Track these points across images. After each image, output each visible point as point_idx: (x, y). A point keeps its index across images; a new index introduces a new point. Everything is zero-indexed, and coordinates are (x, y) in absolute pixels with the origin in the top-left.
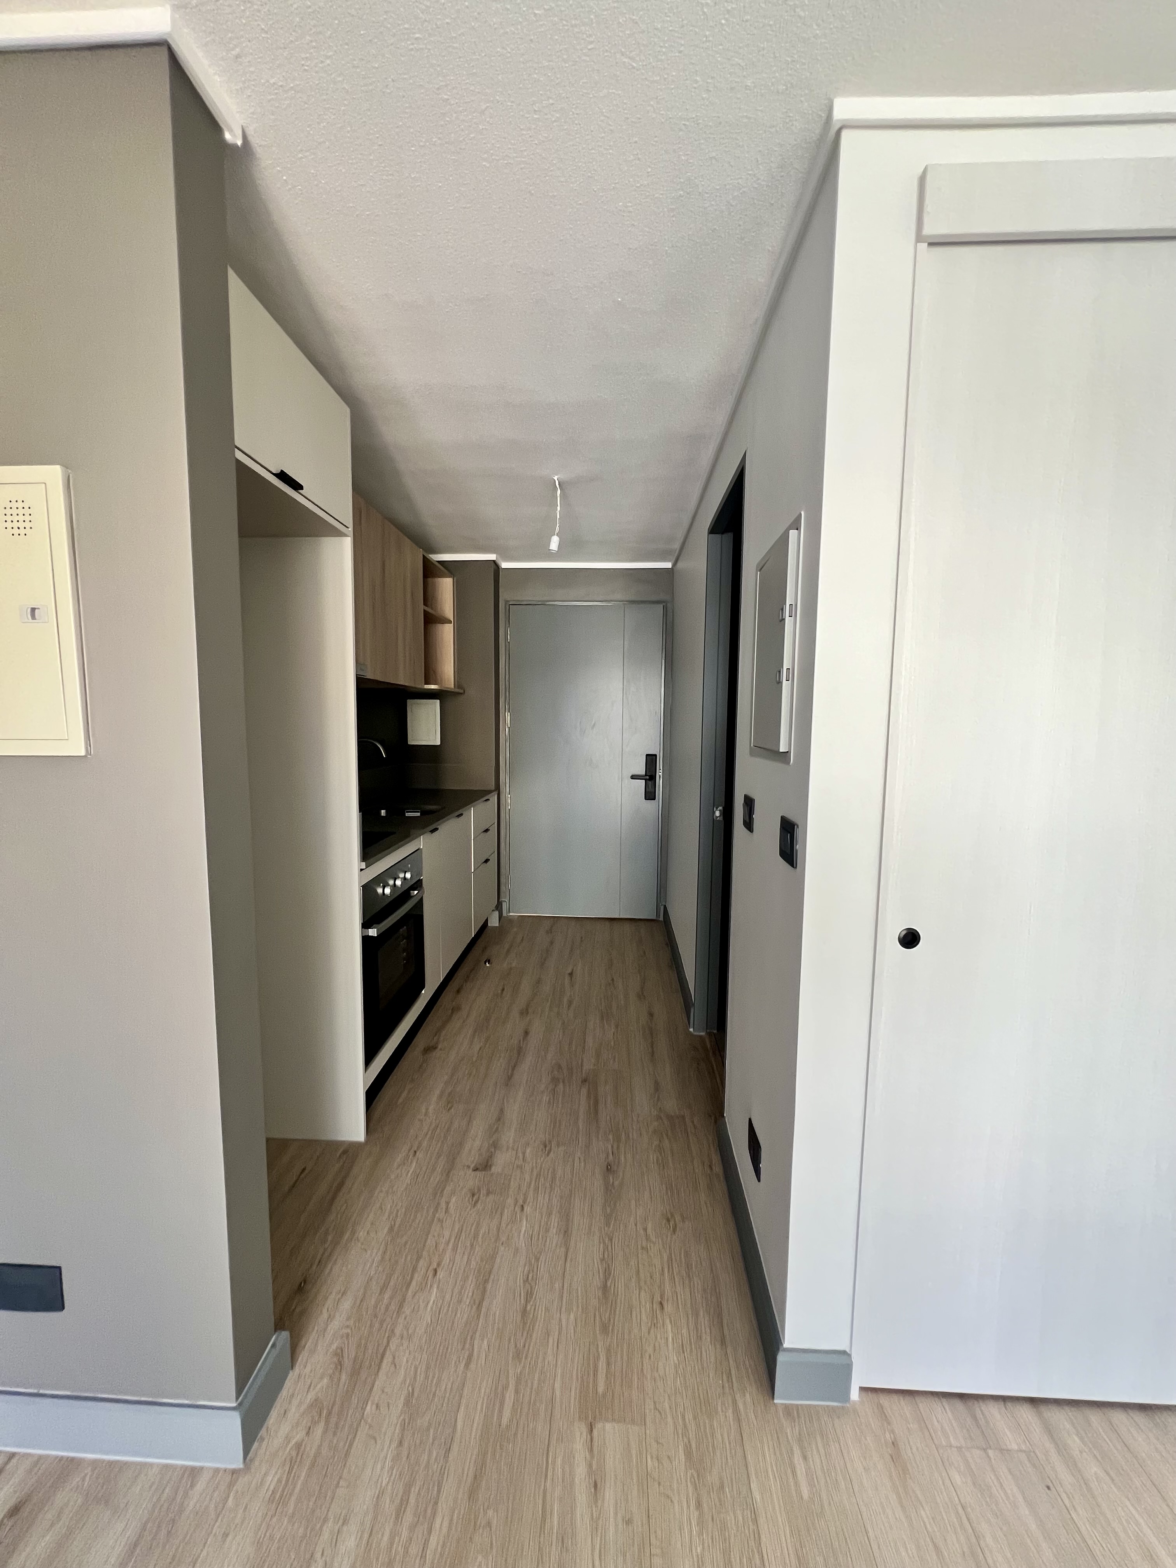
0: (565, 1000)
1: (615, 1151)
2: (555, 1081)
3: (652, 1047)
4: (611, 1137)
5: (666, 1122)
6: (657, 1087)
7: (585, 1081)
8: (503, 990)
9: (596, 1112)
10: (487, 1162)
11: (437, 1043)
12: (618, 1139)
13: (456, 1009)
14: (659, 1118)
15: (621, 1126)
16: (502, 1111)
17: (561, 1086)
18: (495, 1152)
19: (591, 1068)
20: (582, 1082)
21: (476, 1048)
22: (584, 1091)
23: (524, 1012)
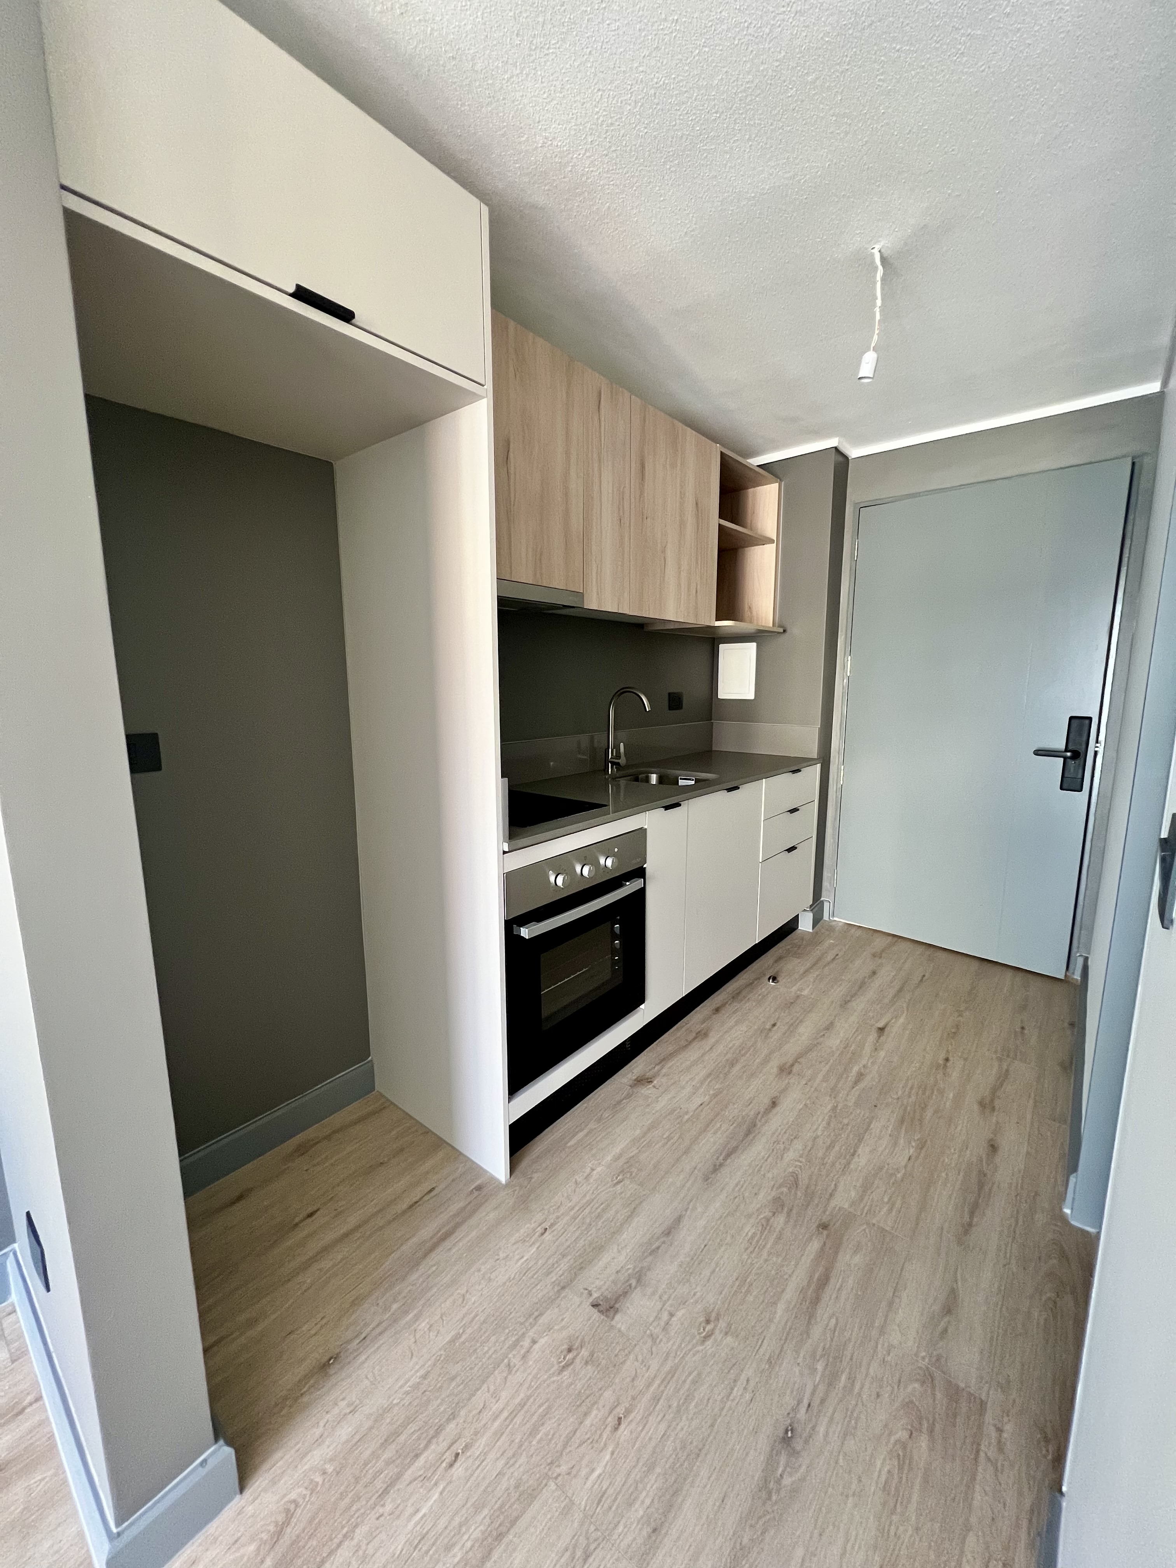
0: (856, 1069)
1: (816, 1402)
2: (778, 1204)
3: (972, 1214)
4: (820, 1366)
5: (939, 1395)
6: (950, 1307)
7: (824, 1226)
8: (774, 1025)
9: (816, 1300)
10: (617, 1300)
11: (654, 1077)
12: (831, 1379)
13: (702, 1035)
14: (928, 1378)
15: (848, 1353)
16: (679, 1220)
17: (781, 1219)
18: (635, 1288)
19: (846, 1206)
20: (818, 1227)
21: (697, 1101)
22: (815, 1245)
23: (785, 1070)
